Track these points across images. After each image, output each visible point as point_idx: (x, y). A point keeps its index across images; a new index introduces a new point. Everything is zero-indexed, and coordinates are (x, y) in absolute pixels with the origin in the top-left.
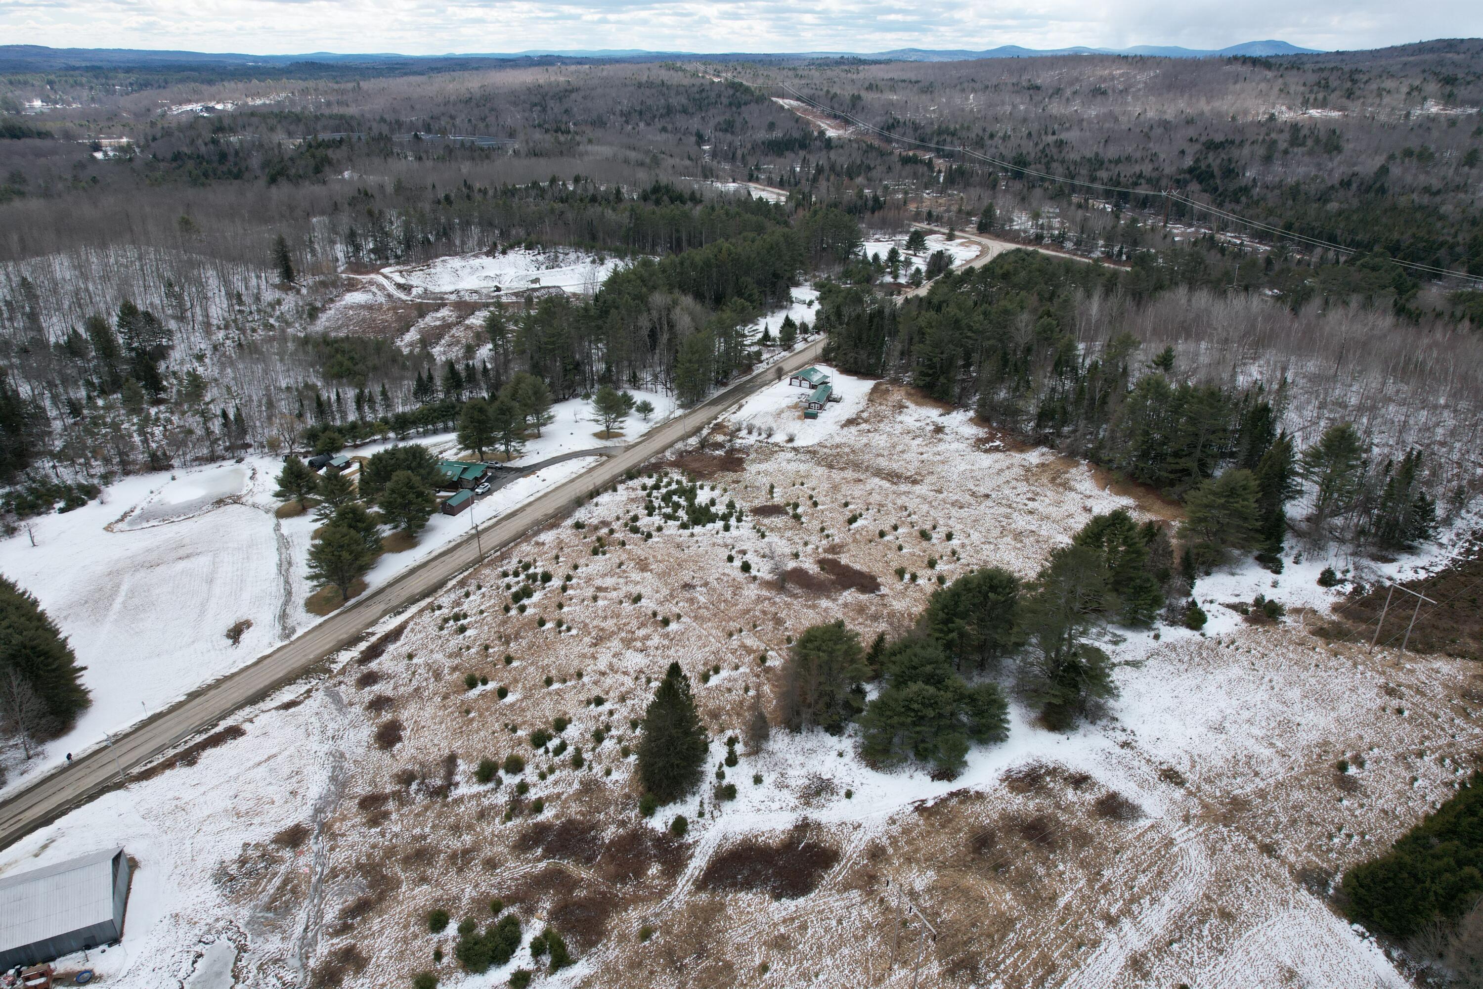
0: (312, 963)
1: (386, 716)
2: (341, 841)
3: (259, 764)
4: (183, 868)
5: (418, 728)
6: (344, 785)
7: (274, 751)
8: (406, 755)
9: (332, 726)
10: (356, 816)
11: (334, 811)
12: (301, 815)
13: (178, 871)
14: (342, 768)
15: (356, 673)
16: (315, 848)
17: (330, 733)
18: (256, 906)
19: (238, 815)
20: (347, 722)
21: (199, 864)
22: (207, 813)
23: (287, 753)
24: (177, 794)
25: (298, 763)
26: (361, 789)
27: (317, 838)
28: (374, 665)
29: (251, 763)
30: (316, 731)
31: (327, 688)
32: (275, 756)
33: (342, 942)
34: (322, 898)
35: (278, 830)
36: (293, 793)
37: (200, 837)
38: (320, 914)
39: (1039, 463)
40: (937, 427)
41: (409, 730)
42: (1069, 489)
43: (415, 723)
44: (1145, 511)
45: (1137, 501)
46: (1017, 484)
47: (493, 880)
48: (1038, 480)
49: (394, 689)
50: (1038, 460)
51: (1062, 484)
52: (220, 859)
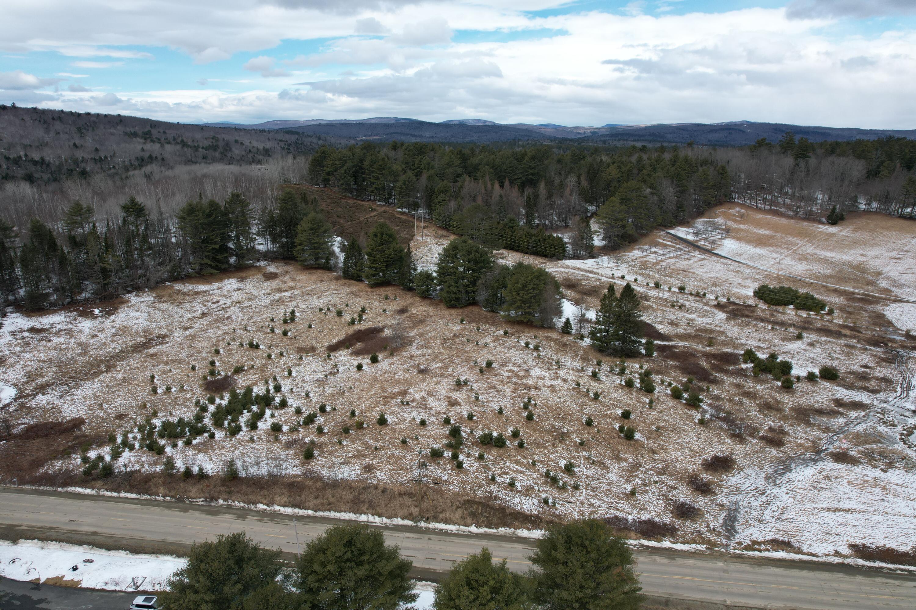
0: (863, 413)
1: (706, 476)
2: (810, 438)
3: (848, 511)
5: (694, 453)
6: (783, 462)
7: (827, 514)
8: (722, 448)
9: (755, 504)
10: (790, 442)
11: (803, 454)
12: (829, 465)
14: (776, 471)
15: (689, 526)
16: (831, 447)
17: (764, 498)
18: (888, 446)
19: (885, 488)
20: (740, 497)
23: (814, 505)
25: (810, 494)
26: (774, 452)
27: (826, 450)
28: (667, 519)
29: (856, 515)
30: (774, 508)
31: (728, 538)
32: (829, 510)
33: (842, 410)
34: (841, 428)
35: (853, 468)
36: (827, 478)
38: (846, 424)
39: (155, 297)
40: (27, 331)
41: (702, 458)
42: (205, 292)
43: (692, 458)
44: (246, 277)
45: (233, 278)
46: (187, 305)
47: (744, 383)
48: (183, 299)
49: (676, 488)
50: (147, 298)
51: (197, 293)
52: (910, 475)
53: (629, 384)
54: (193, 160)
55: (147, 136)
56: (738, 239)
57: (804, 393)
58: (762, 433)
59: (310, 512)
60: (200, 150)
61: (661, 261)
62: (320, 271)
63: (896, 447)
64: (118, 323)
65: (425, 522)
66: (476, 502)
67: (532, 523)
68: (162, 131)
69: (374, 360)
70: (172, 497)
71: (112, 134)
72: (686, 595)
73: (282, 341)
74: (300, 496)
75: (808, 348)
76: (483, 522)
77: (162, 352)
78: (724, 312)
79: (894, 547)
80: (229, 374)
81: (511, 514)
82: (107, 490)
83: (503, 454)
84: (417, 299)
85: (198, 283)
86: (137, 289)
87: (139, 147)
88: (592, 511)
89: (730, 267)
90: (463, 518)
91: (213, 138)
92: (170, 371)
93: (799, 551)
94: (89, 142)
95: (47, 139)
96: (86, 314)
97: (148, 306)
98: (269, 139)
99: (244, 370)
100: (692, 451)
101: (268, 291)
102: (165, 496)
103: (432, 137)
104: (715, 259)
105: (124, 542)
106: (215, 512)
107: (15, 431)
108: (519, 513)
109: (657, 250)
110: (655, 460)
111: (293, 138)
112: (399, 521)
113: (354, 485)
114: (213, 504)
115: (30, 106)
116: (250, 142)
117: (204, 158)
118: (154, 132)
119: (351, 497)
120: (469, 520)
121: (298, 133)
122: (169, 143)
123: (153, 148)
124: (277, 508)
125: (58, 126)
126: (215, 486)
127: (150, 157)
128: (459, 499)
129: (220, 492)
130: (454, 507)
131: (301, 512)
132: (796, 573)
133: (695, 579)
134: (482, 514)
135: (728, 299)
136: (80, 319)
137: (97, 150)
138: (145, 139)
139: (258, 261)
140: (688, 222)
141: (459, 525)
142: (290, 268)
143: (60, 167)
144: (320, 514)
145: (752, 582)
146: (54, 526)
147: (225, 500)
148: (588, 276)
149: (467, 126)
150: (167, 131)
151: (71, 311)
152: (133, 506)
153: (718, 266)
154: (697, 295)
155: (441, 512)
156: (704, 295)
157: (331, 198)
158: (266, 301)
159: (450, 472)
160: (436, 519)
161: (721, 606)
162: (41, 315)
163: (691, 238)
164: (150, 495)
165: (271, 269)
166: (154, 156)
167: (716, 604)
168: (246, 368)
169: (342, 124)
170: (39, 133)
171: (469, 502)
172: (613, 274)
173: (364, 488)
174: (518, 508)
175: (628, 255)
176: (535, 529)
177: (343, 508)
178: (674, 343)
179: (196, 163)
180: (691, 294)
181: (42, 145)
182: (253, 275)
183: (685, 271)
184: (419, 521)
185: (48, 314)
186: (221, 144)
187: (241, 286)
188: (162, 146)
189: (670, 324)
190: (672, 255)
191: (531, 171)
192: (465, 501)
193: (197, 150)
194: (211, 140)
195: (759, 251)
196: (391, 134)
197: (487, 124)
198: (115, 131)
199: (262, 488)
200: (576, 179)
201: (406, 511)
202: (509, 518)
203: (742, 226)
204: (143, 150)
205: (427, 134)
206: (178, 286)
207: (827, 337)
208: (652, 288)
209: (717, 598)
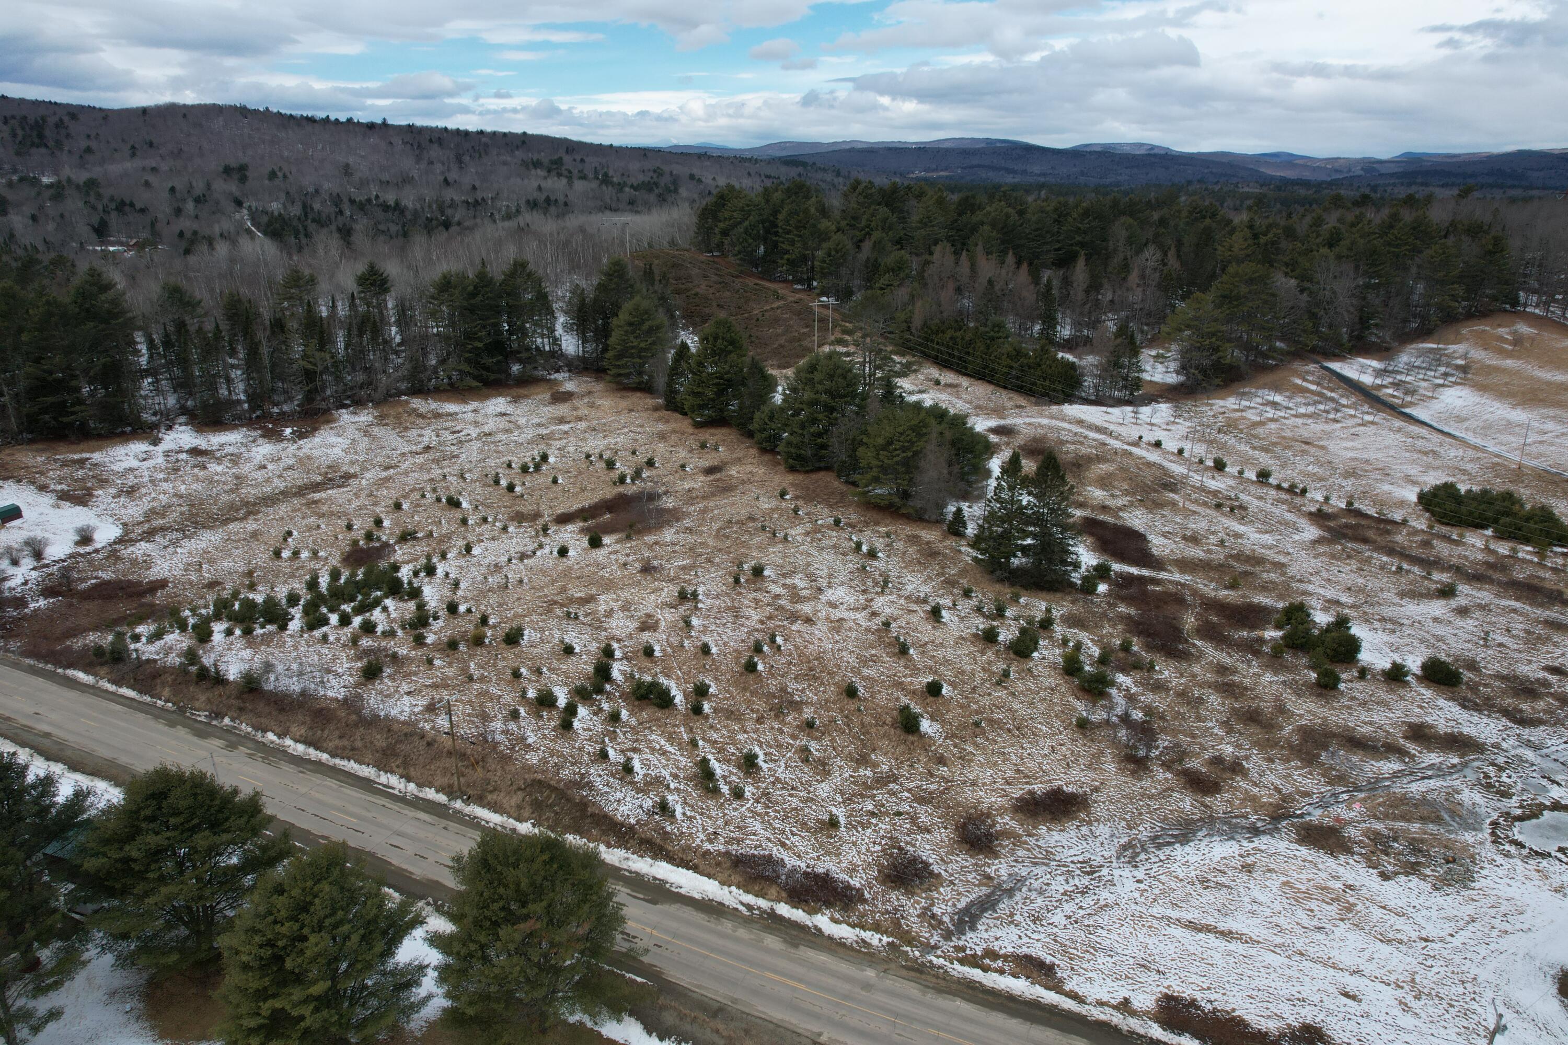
0: (1456, 761)
1: (1006, 821)
2: (1287, 789)
3: (1227, 934)
4: (1496, 922)
5: (1021, 777)
6: (1186, 824)
7: (1179, 932)
8: (1086, 777)
9: (1058, 887)
10: (1236, 789)
11: (1244, 816)
12: (1279, 846)
13: (1507, 927)
14: (1155, 838)
15: (891, 900)
16: (1318, 812)
18: (1449, 832)
19: (1349, 909)
20: (1040, 870)
21: (1470, 909)
22: (1385, 949)
23: (1169, 913)
24: (1397, 1011)
26: (1185, 802)
27: (1301, 816)
28: (862, 880)
29: (1233, 946)
30: (1088, 902)
31: (948, 935)
32: (1191, 925)
33: (1412, 747)
34: (1378, 780)
35: (1324, 858)
36: (1248, 867)
37: (1430, 931)
38: (1396, 775)
39: (375, 417)
40: (187, 452)
41: (1028, 787)
42: (451, 415)
43: (1009, 784)
44: (526, 397)
45: (505, 396)
46: (413, 433)
47: (1242, 667)
48: (413, 423)
49: (929, 831)
50: (365, 417)
51: (438, 416)
52: (1436, 893)
53: (990, 637)
54: (614, 205)
55: (555, 167)
56: (1482, 388)
57: (1355, 703)
58: (1194, 764)
59: (324, 757)
60: (627, 189)
61: (1272, 420)
62: (638, 394)
63: (1468, 837)
64: (306, 450)
65: (463, 801)
66: (549, 786)
67: (618, 837)
68: (578, 158)
69: (595, 543)
70: (174, 704)
71: (505, 163)
72: (760, 1008)
73: (500, 500)
74: (323, 730)
75: (1450, 616)
76: (548, 819)
77: (328, 499)
78: (1321, 527)
79: (1247, 1018)
80: (392, 542)
81: (593, 815)
82: (109, 681)
83: (658, 720)
84: (754, 451)
85: (448, 400)
86: (358, 403)
87: (535, 184)
88: (733, 839)
89: (1420, 443)
90: (519, 807)
91: (655, 171)
92: (319, 527)
93: (1057, 987)
94: (469, 177)
95: (415, 173)
96: (273, 435)
97: (359, 430)
98: (749, 174)
99: (416, 538)
100: (1018, 771)
101: (543, 420)
102: (167, 701)
103: (1044, 175)
104: (1398, 423)
105: (69, 753)
106: (202, 732)
107: (82, 586)
108: (606, 816)
109: (1278, 398)
110: (932, 775)
111: (793, 172)
112: (430, 794)
113: (396, 727)
114: (214, 723)
115: (404, 123)
116: (714, 179)
117: (631, 203)
118: (567, 159)
119: (384, 744)
120: (526, 813)
121: (804, 164)
122: (584, 177)
123: (555, 185)
124: (288, 742)
125: (434, 152)
126: (229, 697)
127: (548, 200)
128: (527, 776)
129: (229, 708)
130: (515, 787)
131: (313, 754)
132: (998, 1019)
133: (802, 987)
134: (551, 806)
135: (1350, 504)
136: (260, 441)
137: (474, 188)
138: (549, 171)
139: (557, 371)
140: (1387, 349)
141: (509, 816)
142: (598, 387)
143: (416, 213)
144: (338, 762)
145: (897, 1015)
146: (12, 716)
147: (233, 720)
148: (1086, 437)
149: (1114, 155)
150: (586, 159)
151: (255, 429)
152: (119, 707)
153: (1392, 439)
154: (1291, 490)
155: (491, 792)
156: (1304, 491)
157: (720, 276)
158: (529, 434)
159: (546, 732)
160: (480, 801)
161: (804, 1041)
162: (214, 432)
163: (1367, 379)
164: (152, 697)
165: (570, 386)
166: (552, 198)
167: (799, 1035)
168: (420, 535)
169: (890, 149)
170: (408, 164)
171: (540, 784)
172: (1141, 438)
173: (406, 735)
174: (609, 809)
175: (1212, 405)
176: (619, 847)
177: (369, 757)
178: (1162, 575)
179: (616, 210)
180: (1279, 487)
181: (407, 180)
182: (537, 394)
183: (1307, 443)
184: (455, 799)
185: (225, 430)
186: (663, 181)
187: (510, 409)
188: (570, 184)
189: (1185, 538)
190: (1302, 410)
191: (1078, 238)
192: (534, 780)
193: (621, 190)
194: (651, 174)
195: (1519, 415)
196: (972, 167)
197: (1156, 151)
198: (509, 159)
199: (282, 710)
200: (1159, 255)
201: (445, 781)
202: (588, 821)
203: (1509, 363)
204: (540, 188)
205: (1036, 169)
206: (417, 403)
207: (1517, 600)
208: (1208, 468)
209: (809, 1027)
